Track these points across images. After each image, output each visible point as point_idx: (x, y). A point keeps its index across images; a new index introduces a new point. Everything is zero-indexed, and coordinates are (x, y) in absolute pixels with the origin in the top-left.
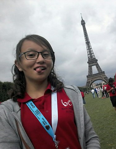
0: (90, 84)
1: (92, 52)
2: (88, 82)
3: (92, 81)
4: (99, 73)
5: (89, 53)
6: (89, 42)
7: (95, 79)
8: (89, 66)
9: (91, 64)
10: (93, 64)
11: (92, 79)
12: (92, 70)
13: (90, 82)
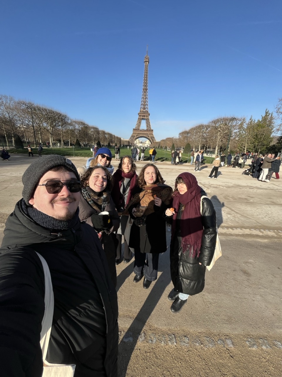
0: (134, 139)
1: (146, 103)
3: (138, 137)
4: (147, 130)
5: (143, 103)
6: (147, 89)
7: (141, 135)
8: (139, 119)
9: (142, 117)
10: (144, 118)
11: (138, 134)
12: (140, 124)
13: (135, 136)
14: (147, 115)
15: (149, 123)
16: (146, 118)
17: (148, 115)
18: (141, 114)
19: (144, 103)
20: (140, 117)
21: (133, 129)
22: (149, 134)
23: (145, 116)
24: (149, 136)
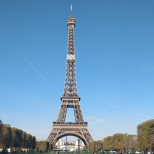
0: (55, 139)
1: (74, 81)
2: (52, 134)
3: (61, 135)
4: (77, 123)
5: (68, 81)
7: (67, 132)
9: (67, 103)
10: (70, 104)
11: (61, 130)
12: (65, 114)
13: (57, 134)
14: (76, 100)
15: (80, 112)
16: (74, 104)
17: (78, 99)
18: (65, 99)
19: (71, 82)
20: (64, 104)
21: (54, 123)
22: (80, 130)
23: (73, 101)
24: (81, 132)
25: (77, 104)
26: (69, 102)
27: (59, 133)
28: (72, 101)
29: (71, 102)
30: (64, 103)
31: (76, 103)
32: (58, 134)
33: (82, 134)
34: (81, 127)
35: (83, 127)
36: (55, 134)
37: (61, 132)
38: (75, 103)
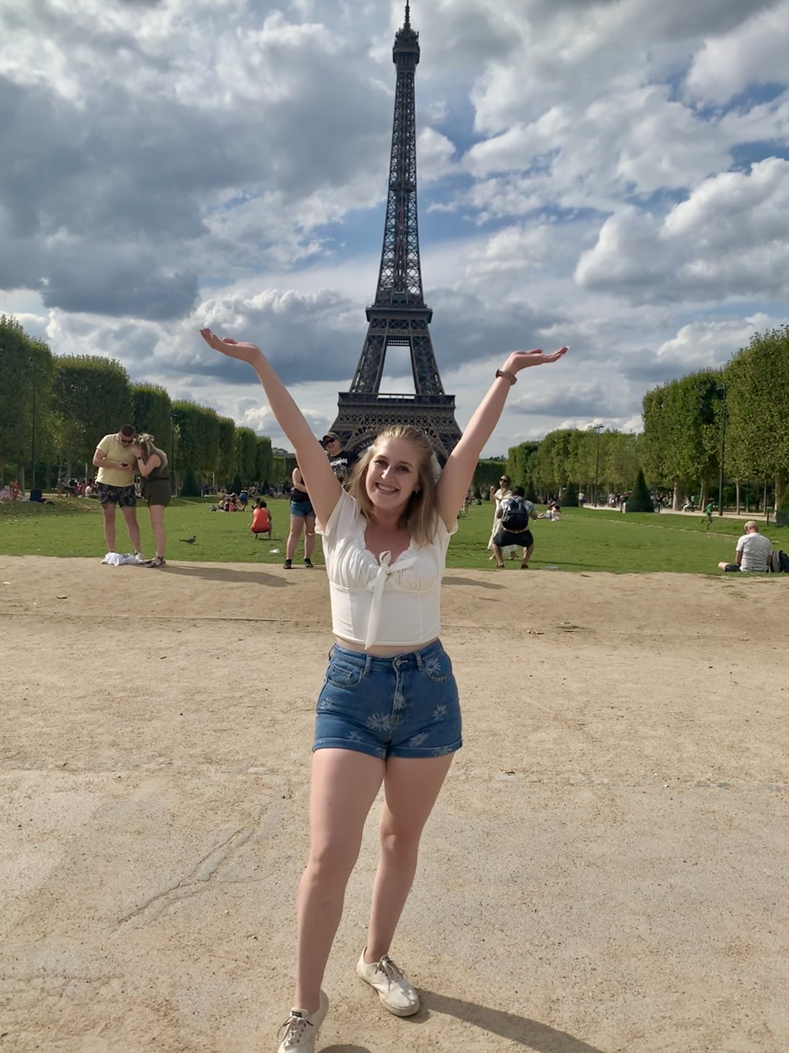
1: (411, 256)
4: (418, 398)
6: (415, 187)
8: (370, 339)
9: (387, 328)
10: (398, 332)
11: (367, 420)
12: (379, 368)
13: (354, 435)
14: (418, 318)
15: (431, 358)
16: (411, 332)
17: (425, 318)
18: (380, 317)
19: (400, 256)
20: (378, 332)
22: (429, 421)
23: (408, 324)
24: (431, 429)
25: (419, 333)
26: (394, 324)
27: (359, 430)
28: (405, 321)
29: (401, 324)
30: (378, 328)
31: (419, 329)
32: (357, 435)
33: (435, 436)
34: (432, 414)
35: (438, 414)
36: (345, 433)
37: (367, 427)
38: (414, 328)
